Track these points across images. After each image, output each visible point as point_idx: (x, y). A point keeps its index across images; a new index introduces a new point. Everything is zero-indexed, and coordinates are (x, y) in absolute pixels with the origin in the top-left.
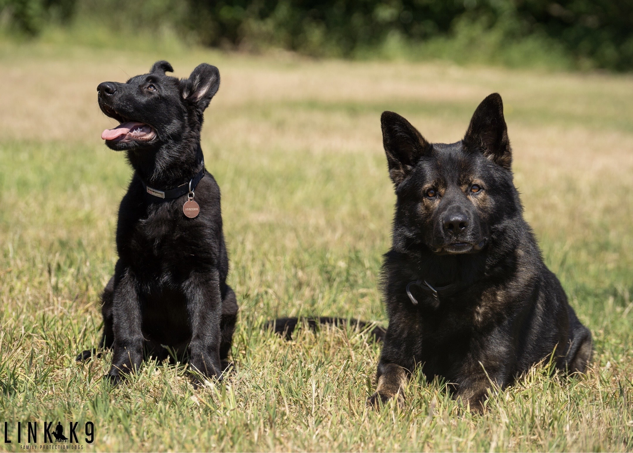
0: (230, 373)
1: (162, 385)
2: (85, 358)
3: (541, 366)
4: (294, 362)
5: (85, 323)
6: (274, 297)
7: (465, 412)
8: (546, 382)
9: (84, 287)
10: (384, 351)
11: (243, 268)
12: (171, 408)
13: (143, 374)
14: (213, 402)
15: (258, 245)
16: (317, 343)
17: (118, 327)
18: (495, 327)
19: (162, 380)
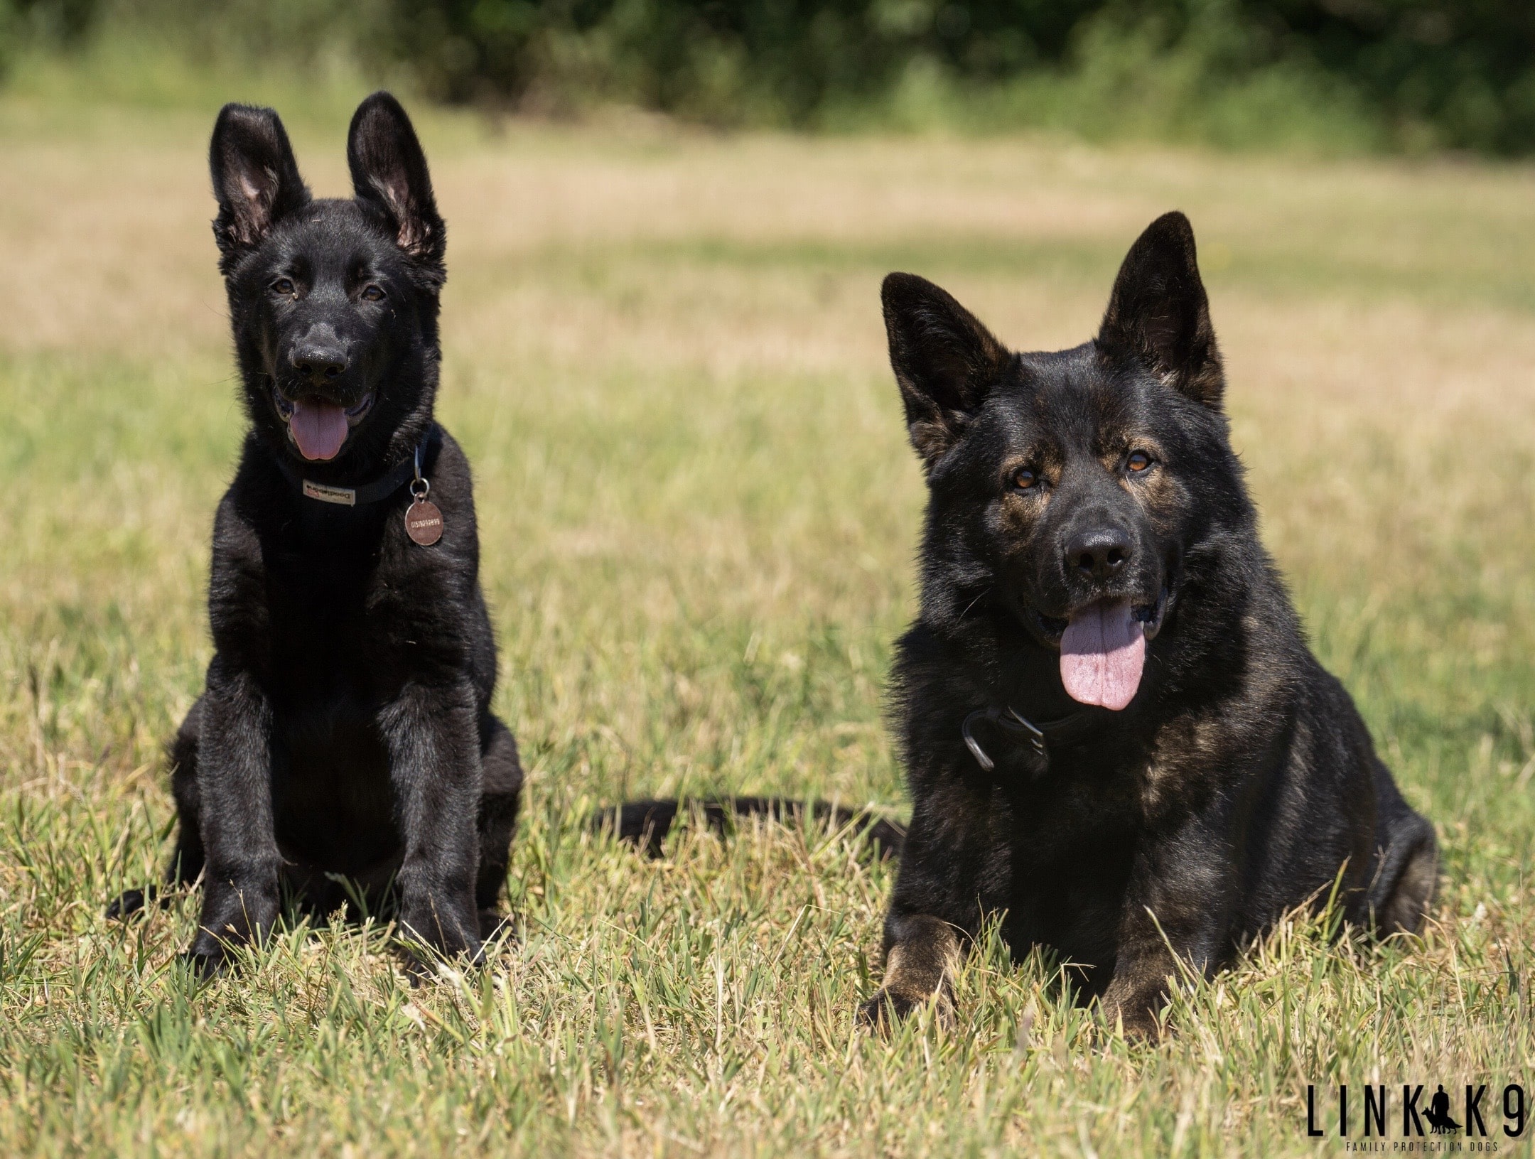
0: (504, 944)
1: (328, 977)
2: (130, 910)
3: (1307, 915)
4: (669, 913)
5: (128, 820)
6: (616, 746)
7: (1112, 1037)
8: (1318, 959)
9: (125, 728)
10: (900, 882)
11: (537, 672)
12: (352, 1037)
13: (278, 950)
14: (461, 1019)
15: (575, 613)
16: (728, 865)
17: (214, 829)
18: (1188, 817)
19: (328, 963)
